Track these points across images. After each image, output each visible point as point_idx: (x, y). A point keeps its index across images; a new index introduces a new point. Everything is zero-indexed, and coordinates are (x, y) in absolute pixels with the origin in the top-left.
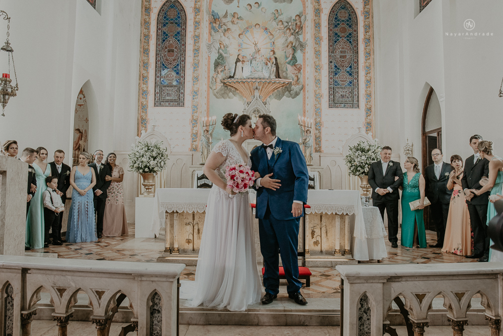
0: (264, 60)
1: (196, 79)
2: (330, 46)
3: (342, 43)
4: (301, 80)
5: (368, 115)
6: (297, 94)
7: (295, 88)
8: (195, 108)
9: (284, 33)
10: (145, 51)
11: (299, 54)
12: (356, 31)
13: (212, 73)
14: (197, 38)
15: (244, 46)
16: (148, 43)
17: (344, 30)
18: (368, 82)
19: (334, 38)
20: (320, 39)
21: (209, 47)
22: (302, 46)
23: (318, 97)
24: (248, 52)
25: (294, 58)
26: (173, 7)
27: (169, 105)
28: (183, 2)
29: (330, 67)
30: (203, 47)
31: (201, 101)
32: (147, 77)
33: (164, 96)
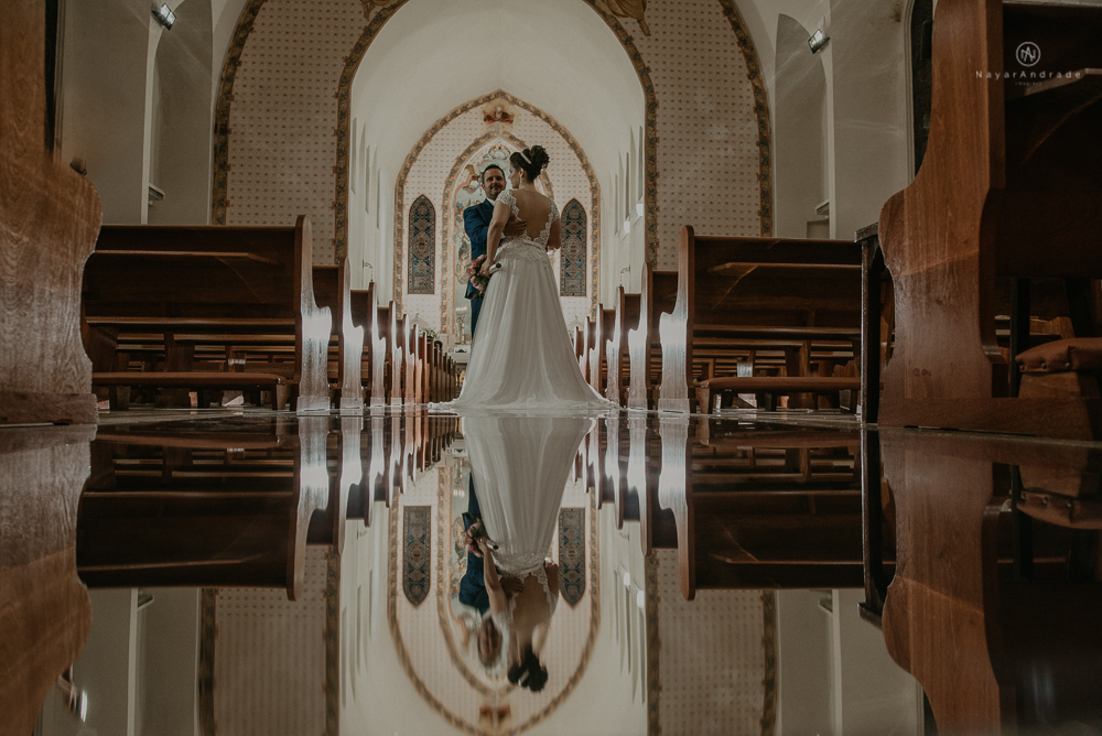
1: (444, 270)
3: (572, 239)
5: (594, 303)
8: (444, 296)
10: (399, 244)
12: (585, 228)
13: (457, 261)
14: (445, 233)
16: (401, 236)
17: (574, 227)
18: (595, 273)
21: (454, 238)
26: (423, 204)
27: (421, 293)
28: (432, 200)
29: (562, 261)
30: (450, 240)
31: (449, 288)
32: (401, 267)
33: (416, 284)
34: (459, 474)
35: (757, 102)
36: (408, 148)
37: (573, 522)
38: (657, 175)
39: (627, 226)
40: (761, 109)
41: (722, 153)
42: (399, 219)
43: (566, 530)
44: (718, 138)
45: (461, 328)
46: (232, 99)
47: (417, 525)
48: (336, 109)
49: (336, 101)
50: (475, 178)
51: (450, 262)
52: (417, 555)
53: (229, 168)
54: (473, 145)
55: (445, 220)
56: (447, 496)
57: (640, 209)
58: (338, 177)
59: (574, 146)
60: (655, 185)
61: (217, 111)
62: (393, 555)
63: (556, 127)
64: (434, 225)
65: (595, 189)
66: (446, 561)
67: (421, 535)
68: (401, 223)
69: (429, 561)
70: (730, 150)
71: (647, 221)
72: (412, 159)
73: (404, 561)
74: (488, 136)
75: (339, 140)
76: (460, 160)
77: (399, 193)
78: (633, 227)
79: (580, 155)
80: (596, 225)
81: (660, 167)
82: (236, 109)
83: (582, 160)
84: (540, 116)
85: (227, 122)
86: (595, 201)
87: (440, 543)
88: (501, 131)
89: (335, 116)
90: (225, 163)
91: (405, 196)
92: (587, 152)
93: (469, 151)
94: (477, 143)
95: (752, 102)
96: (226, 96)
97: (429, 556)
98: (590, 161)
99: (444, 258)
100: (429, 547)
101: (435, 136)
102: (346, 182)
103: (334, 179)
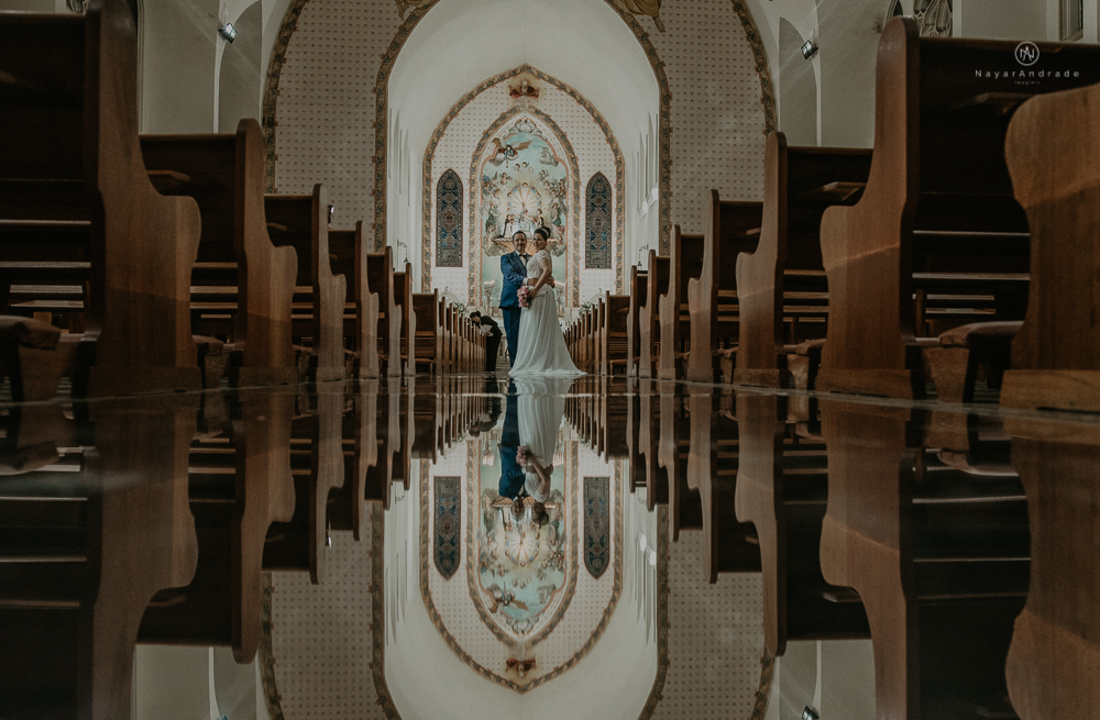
0: (531, 219)
1: (472, 243)
2: (587, 215)
3: (598, 212)
4: (564, 241)
5: (618, 275)
6: (561, 253)
7: (560, 247)
8: (472, 268)
9: (550, 194)
10: (427, 218)
11: (562, 216)
12: (610, 201)
13: (484, 233)
14: (472, 207)
15: (513, 204)
16: (430, 210)
17: (599, 201)
18: (619, 246)
19: (591, 208)
20: (579, 208)
21: (481, 211)
22: (566, 210)
23: (576, 259)
24: (518, 211)
25: (559, 219)
26: (450, 178)
27: (449, 266)
28: (459, 174)
29: (587, 233)
30: (477, 213)
31: (477, 261)
32: (429, 241)
33: (445, 257)
34: (488, 446)
35: (764, 93)
36: (435, 124)
37: (598, 493)
38: (671, 162)
39: (645, 207)
40: (768, 99)
41: (731, 141)
42: (427, 193)
43: (591, 502)
44: (728, 127)
45: (489, 300)
46: (278, 94)
47: (448, 496)
48: (374, 104)
49: (374, 95)
50: (501, 151)
51: (477, 236)
52: (447, 528)
53: (276, 158)
54: (499, 119)
55: (472, 194)
56: (475, 467)
57: (655, 193)
58: (377, 167)
59: (599, 120)
60: (669, 172)
61: (264, 105)
62: (424, 528)
63: (581, 101)
64: (462, 199)
65: (619, 162)
66: (475, 533)
67: (451, 506)
68: (429, 197)
69: (459, 534)
70: (738, 139)
71: (661, 206)
72: (439, 133)
73: (435, 533)
74: (514, 111)
75: (378, 132)
76: (486, 135)
77: (427, 167)
78: (651, 207)
79: (605, 129)
80: (620, 199)
81: (673, 155)
82: (282, 103)
83: (606, 134)
84: (565, 90)
85: (274, 115)
86: (620, 174)
87: (470, 513)
88: (527, 105)
89: (374, 110)
90: (273, 153)
91: (433, 171)
92: (612, 126)
93: (495, 126)
94: (503, 118)
95: (760, 93)
96: (273, 90)
97: (459, 528)
98: (614, 135)
99: (472, 231)
100: (460, 519)
101: (462, 110)
102: (384, 170)
103: (373, 169)
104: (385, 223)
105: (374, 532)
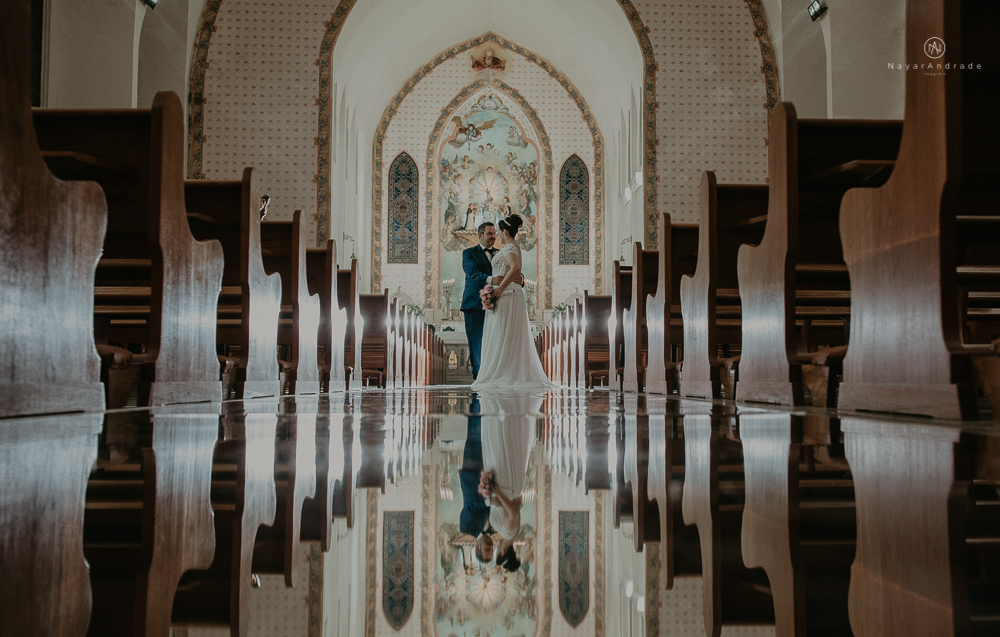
0: (497, 208)
1: (429, 236)
2: (561, 203)
3: (573, 200)
4: (535, 233)
5: (597, 271)
6: (531, 247)
7: (530, 240)
8: (428, 265)
9: (519, 179)
10: (377, 207)
11: (533, 205)
12: (587, 187)
13: (443, 224)
14: (429, 194)
15: (476, 192)
16: (380, 199)
17: (575, 187)
18: (598, 239)
19: (565, 195)
20: (552, 196)
21: (440, 199)
22: (536, 198)
23: (549, 254)
24: (481, 199)
25: (528, 208)
26: (404, 162)
27: (403, 262)
28: (414, 157)
29: (561, 224)
30: (435, 201)
31: (434, 257)
32: (380, 234)
33: (397, 253)
34: (446, 472)
35: (765, 61)
36: (387, 100)
37: (576, 527)
38: (657, 142)
39: (628, 194)
40: (769, 68)
41: (727, 117)
42: (377, 179)
43: (567, 535)
44: (723, 101)
45: (448, 302)
46: (207, 66)
47: (398, 532)
48: (317, 77)
49: (317, 68)
50: (462, 130)
51: (435, 228)
52: (398, 570)
53: (204, 140)
54: (460, 95)
55: (429, 181)
56: (432, 499)
57: (639, 178)
58: (320, 149)
59: (574, 94)
60: (655, 153)
61: (191, 79)
62: (372, 569)
63: (554, 74)
64: (417, 185)
65: (598, 143)
66: (431, 577)
67: (402, 544)
68: (380, 184)
69: (412, 577)
70: (735, 114)
71: (646, 192)
72: (391, 111)
73: (384, 577)
74: (477, 85)
75: (321, 109)
76: (446, 113)
77: (378, 150)
78: (635, 194)
79: (581, 105)
80: (599, 184)
81: (660, 133)
82: (211, 77)
83: (583, 111)
84: (535, 61)
85: (202, 91)
86: (598, 157)
88: (492, 79)
89: (317, 85)
90: (200, 134)
91: (384, 154)
92: (589, 101)
93: (455, 102)
94: (465, 93)
95: (760, 61)
96: (201, 63)
97: (413, 570)
98: (592, 112)
99: (429, 222)
100: (413, 559)
101: (418, 85)
102: (328, 154)
103: (315, 151)
104: (328, 213)
105: (312, 573)
